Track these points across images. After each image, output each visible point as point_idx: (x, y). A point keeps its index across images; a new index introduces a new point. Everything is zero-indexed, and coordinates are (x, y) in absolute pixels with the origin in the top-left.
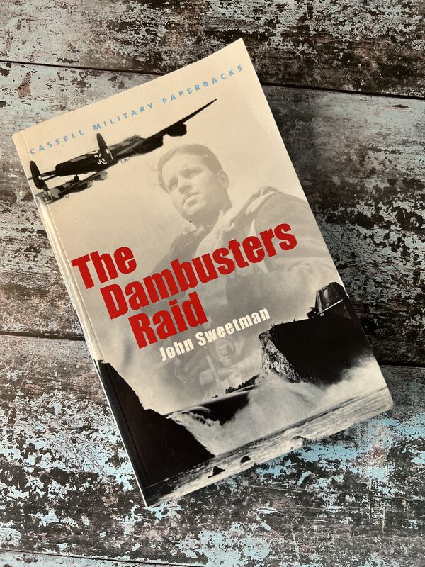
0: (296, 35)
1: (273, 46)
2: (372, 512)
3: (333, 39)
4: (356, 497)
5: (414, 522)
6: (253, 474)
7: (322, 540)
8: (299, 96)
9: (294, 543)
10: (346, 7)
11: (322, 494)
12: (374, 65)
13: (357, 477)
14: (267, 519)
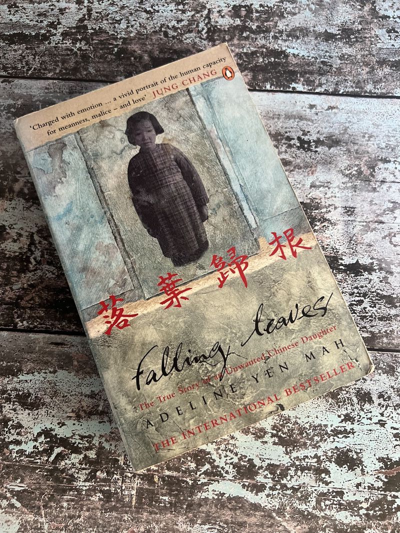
0: (75, 34)
1: (53, 44)
2: (123, 488)
3: (109, 36)
4: (108, 473)
5: (166, 498)
6: (6, 450)
7: (71, 517)
8: (74, 88)
9: (43, 520)
10: (123, 8)
11: (73, 470)
12: (146, 57)
13: (110, 452)
14: (17, 496)
